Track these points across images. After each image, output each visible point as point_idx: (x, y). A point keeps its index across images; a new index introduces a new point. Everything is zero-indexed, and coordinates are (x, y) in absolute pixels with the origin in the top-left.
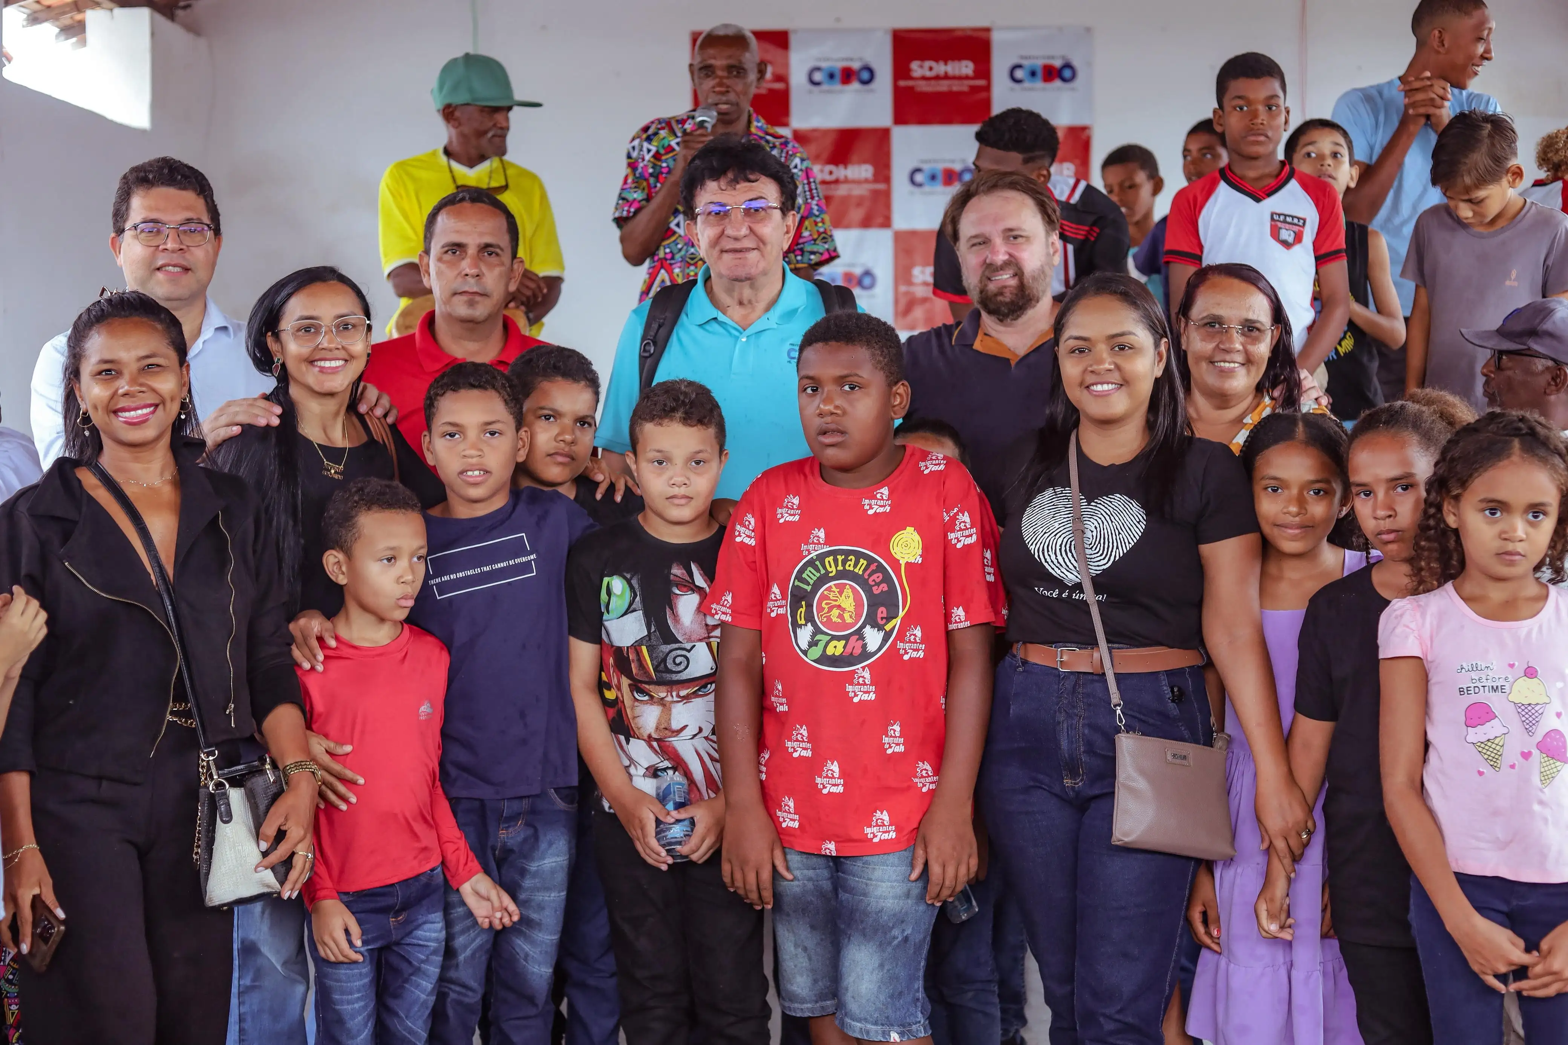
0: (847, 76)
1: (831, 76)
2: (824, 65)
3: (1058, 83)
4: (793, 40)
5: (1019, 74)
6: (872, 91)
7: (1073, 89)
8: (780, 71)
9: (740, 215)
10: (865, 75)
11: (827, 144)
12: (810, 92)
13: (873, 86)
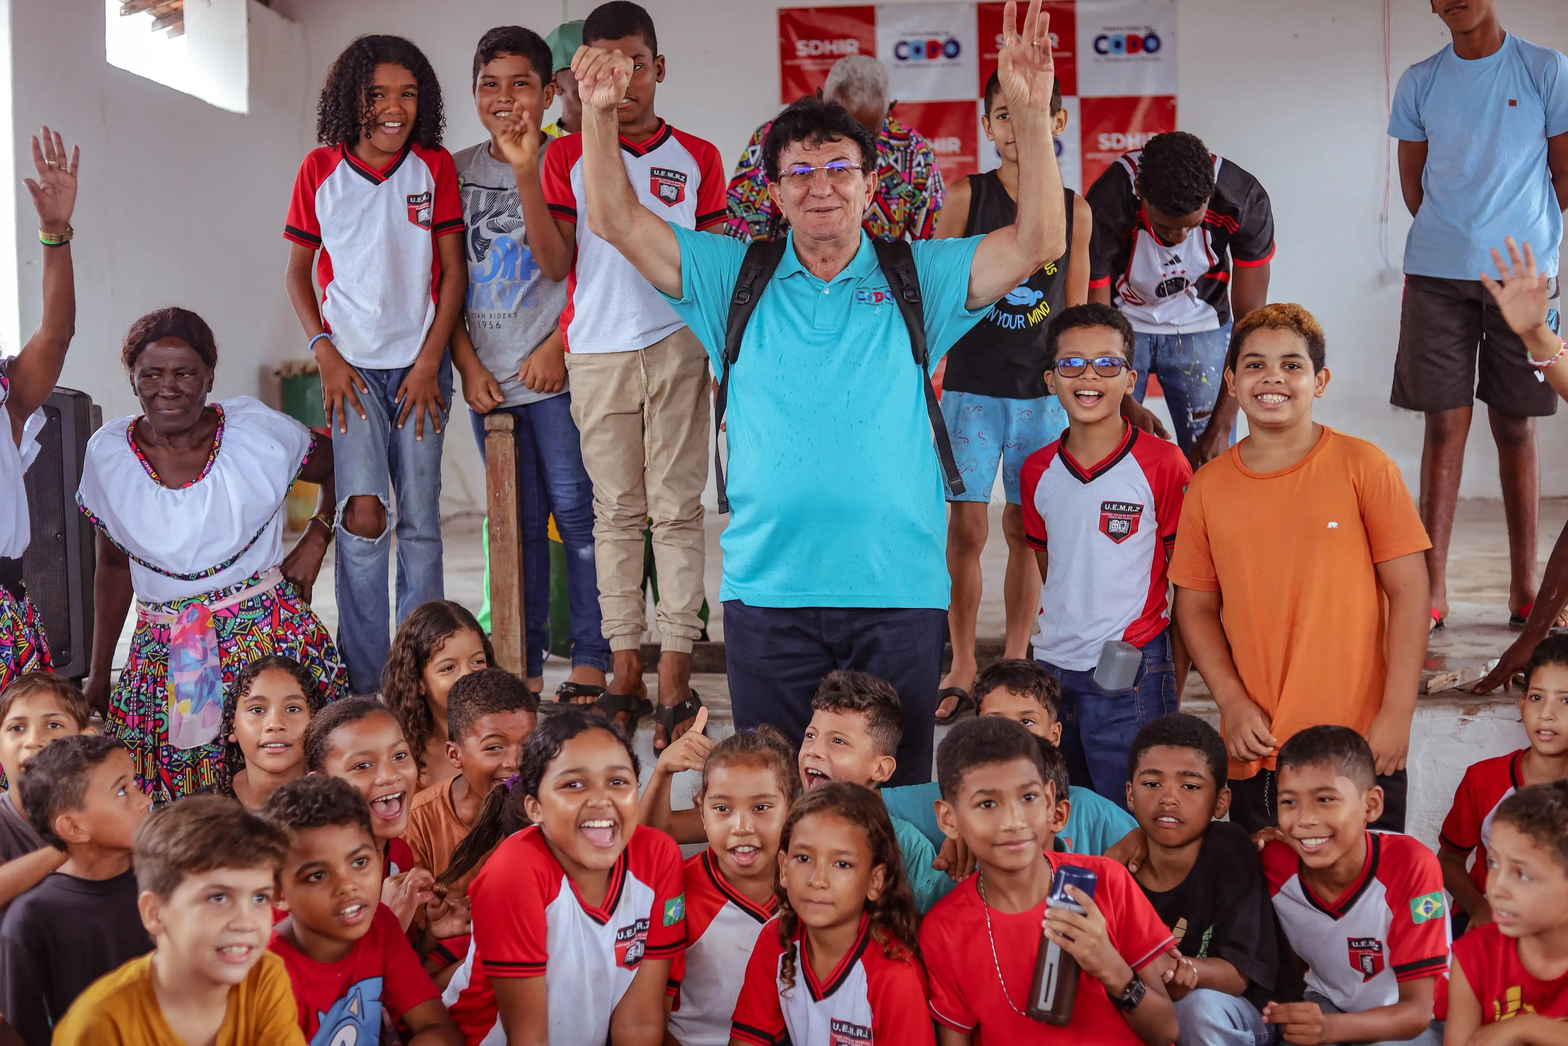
0: (933, 50)
1: (917, 50)
2: (910, 39)
3: (1142, 53)
4: (879, 15)
5: (1103, 45)
6: (958, 64)
7: (1158, 59)
8: (866, 46)
9: (824, 176)
10: (951, 49)
11: (914, 116)
12: (897, 66)
13: (960, 59)
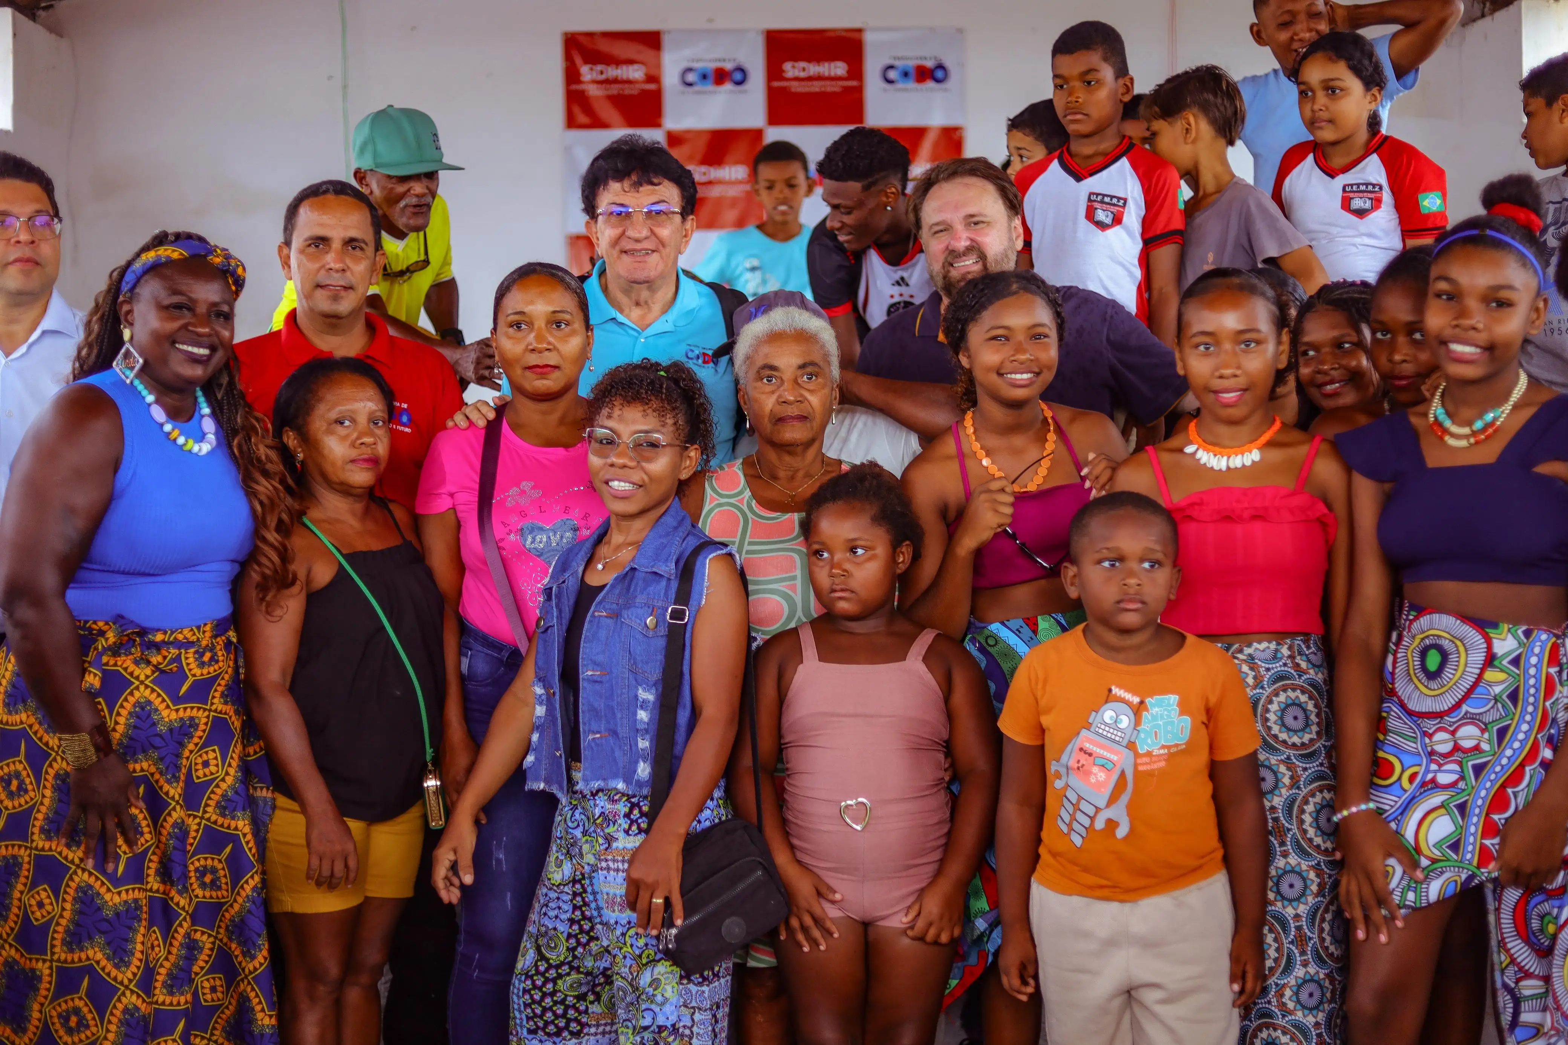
0: (721, 76)
1: (704, 77)
2: (696, 65)
3: (930, 84)
4: (666, 41)
5: (892, 75)
6: (745, 92)
7: (946, 90)
8: (653, 72)
9: (641, 218)
10: (738, 76)
11: (701, 145)
12: (683, 93)
13: (746, 87)
